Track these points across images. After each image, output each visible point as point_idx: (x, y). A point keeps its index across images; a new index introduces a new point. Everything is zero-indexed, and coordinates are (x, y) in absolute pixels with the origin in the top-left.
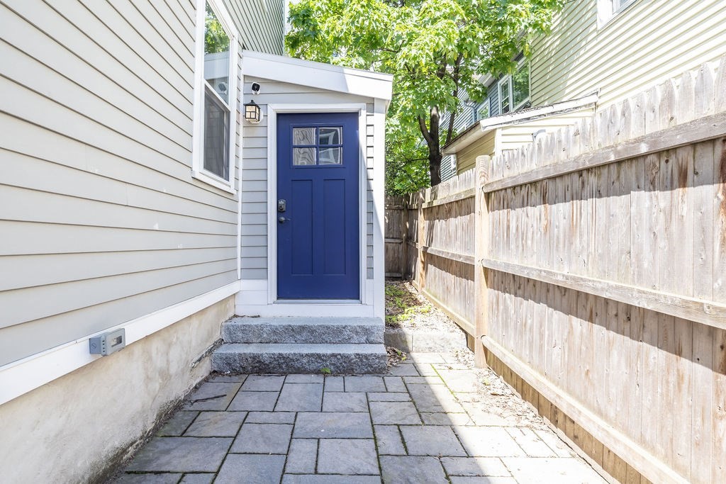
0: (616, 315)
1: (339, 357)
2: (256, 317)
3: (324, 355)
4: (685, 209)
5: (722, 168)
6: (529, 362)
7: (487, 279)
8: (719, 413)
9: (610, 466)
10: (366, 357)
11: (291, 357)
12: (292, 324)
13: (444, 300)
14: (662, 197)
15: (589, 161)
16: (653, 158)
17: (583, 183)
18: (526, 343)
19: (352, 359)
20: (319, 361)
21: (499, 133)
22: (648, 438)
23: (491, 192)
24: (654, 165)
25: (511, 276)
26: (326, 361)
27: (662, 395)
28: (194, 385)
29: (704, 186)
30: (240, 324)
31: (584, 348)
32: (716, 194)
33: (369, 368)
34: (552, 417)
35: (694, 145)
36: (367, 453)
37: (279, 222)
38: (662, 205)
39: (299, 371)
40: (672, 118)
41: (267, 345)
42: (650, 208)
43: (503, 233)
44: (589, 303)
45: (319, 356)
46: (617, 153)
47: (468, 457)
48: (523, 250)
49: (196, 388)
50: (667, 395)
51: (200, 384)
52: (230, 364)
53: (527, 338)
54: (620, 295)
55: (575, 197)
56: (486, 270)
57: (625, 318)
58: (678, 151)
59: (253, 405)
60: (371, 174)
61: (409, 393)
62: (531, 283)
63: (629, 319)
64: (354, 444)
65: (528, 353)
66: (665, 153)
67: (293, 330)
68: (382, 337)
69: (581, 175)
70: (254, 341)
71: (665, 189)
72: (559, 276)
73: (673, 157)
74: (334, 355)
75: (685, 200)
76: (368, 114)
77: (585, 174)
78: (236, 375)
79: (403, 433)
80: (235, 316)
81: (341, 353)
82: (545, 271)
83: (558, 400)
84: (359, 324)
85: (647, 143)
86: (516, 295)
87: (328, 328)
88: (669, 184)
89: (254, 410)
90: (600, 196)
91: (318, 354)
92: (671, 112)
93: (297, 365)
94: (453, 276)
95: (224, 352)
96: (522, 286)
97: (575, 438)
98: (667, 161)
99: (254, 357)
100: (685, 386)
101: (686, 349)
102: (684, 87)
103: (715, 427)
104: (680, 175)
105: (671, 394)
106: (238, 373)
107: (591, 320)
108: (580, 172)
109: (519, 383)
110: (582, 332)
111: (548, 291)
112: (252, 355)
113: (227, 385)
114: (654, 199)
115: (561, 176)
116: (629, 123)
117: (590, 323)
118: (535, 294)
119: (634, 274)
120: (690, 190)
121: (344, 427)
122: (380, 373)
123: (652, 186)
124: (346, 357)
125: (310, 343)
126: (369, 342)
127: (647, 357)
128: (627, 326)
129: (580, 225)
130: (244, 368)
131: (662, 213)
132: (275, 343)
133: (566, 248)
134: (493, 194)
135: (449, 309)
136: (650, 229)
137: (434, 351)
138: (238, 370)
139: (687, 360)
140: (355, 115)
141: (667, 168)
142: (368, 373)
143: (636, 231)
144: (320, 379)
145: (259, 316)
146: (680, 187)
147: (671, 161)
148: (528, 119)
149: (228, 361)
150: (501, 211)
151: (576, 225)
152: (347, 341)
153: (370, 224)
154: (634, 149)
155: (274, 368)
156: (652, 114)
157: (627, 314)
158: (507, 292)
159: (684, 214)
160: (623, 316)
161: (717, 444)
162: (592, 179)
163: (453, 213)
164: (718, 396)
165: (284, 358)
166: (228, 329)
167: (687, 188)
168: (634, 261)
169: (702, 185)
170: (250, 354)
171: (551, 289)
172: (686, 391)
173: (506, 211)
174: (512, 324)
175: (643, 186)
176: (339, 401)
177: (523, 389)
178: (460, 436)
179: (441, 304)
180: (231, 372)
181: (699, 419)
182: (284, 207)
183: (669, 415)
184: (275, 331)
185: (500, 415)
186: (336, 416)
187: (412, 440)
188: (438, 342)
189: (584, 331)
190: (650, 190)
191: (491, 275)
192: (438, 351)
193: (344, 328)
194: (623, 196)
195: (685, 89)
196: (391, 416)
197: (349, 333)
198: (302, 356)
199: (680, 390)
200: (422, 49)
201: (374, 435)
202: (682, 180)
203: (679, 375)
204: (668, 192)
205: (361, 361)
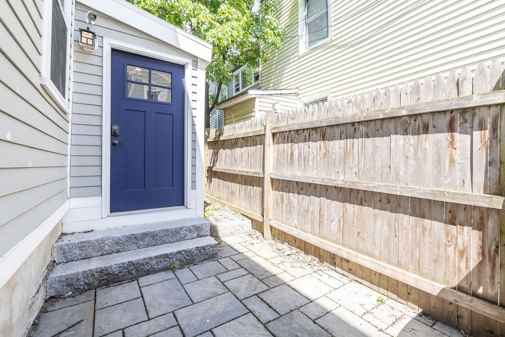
0: (380, 201)
1: (183, 253)
2: (89, 232)
3: (171, 254)
4: (427, 145)
5: (450, 125)
6: (312, 232)
7: (272, 185)
8: (449, 244)
9: (376, 282)
10: (204, 248)
11: (141, 262)
12: (135, 233)
13: (228, 200)
14: (412, 139)
15: (364, 117)
16: (407, 118)
17: (355, 129)
18: (308, 221)
19: (193, 252)
20: (167, 259)
21: (257, 100)
22: (403, 262)
23: (277, 133)
24: (407, 122)
25: (295, 183)
26: (172, 259)
27: (412, 239)
28: (32, 322)
29: (439, 134)
30: (77, 241)
31: (355, 220)
32: (447, 137)
33: (206, 256)
34: (331, 261)
35: (433, 113)
36: (256, 326)
37: (113, 144)
38: (412, 142)
39: (148, 273)
40: (419, 99)
41: (110, 256)
42: (404, 144)
43: (287, 157)
44: (360, 195)
45: (166, 256)
46: (384, 114)
47: (311, 302)
48: (305, 167)
49: (34, 324)
50: (416, 239)
51: (38, 317)
52: (71, 285)
53: (309, 218)
54: (387, 190)
55: (348, 137)
56: (272, 180)
57: (387, 201)
58: (422, 115)
59: (123, 321)
60: (195, 113)
61: (242, 267)
62: (312, 186)
63: (389, 202)
64: (240, 323)
65: (310, 227)
66: (414, 116)
67: (136, 238)
68: (209, 231)
69: (354, 125)
70: (94, 255)
71: (414, 134)
72: (339, 181)
73: (420, 118)
74: (179, 252)
75: (427, 140)
76: (193, 68)
77: (356, 125)
78: (80, 294)
79: (264, 299)
80: (63, 234)
81: (185, 249)
82: (327, 179)
83: (339, 251)
84: (192, 224)
85: (407, 110)
86: (299, 193)
87: (167, 231)
88: (417, 132)
89: (127, 325)
90: (368, 137)
91: (165, 255)
92: (418, 96)
93: (147, 267)
94: (238, 185)
95: (64, 274)
96: (304, 189)
97: (350, 271)
98: (415, 120)
99: (101, 271)
100: (427, 234)
101: (427, 214)
102: (427, 84)
103: (446, 251)
104: (424, 127)
105: (418, 238)
106: (82, 291)
107: (361, 204)
108: (353, 124)
109: (303, 245)
110: (354, 211)
111: (327, 190)
112: (99, 270)
113: (76, 308)
114: (407, 140)
115: (337, 125)
116: (389, 99)
117: (360, 206)
118: (316, 192)
119: (393, 178)
120: (430, 135)
121: (221, 311)
122: (213, 258)
123: (406, 132)
124: (188, 252)
125: (152, 246)
126: (199, 236)
127: (402, 221)
128: (388, 206)
129: (353, 153)
130: (88, 285)
131: (412, 147)
132: (118, 252)
133: (341, 166)
134: (278, 134)
135: (234, 205)
136: (404, 155)
137: (234, 234)
138: (81, 287)
139: (428, 220)
140: (182, 67)
141: (415, 124)
142: (206, 259)
143: (394, 155)
144: (170, 275)
145: (92, 231)
146: (424, 134)
147: (418, 121)
148: (271, 95)
149: (69, 282)
150: (285, 145)
151: (350, 152)
152: (183, 239)
153: (194, 149)
154: (397, 112)
155: (123, 276)
156: (406, 96)
157: (388, 200)
158: (291, 192)
159: (427, 147)
160: (385, 201)
161: (447, 259)
162: (362, 128)
163: (239, 144)
164: (448, 235)
165: (134, 264)
166: (62, 249)
167: (428, 135)
168: (393, 171)
169: (438, 133)
170: (97, 269)
171: (329, 189)
172: (428, 235)
173: (290, 144)
174: (296, 211)
175: (399, 132)
176: (201, 289)
177: (306, 247)
178: (296, 289)
179: (227, 203)
180: (73, 293)
181: (436, 248)
182: (118, 132)
183: (417, 249)
184: (117, 242)
185: (301, 267)
186: (208, 303)
187: (274, 302)
188: (237, 228)
189: (356, 211)
190: (404, 135)
191: (275, 183)
192: (237, 234)
193: (181, 229)
194: (385, 138)
195: (427, 85)
196: (246, 289)
197: (184, 232)
198: (151, 259)
199: (424, 235)
200: (224, 35)
201: (248, 309)
202: (425, 130)
203: (423, 228)
204: (416, 136)
205: (200, 252)
